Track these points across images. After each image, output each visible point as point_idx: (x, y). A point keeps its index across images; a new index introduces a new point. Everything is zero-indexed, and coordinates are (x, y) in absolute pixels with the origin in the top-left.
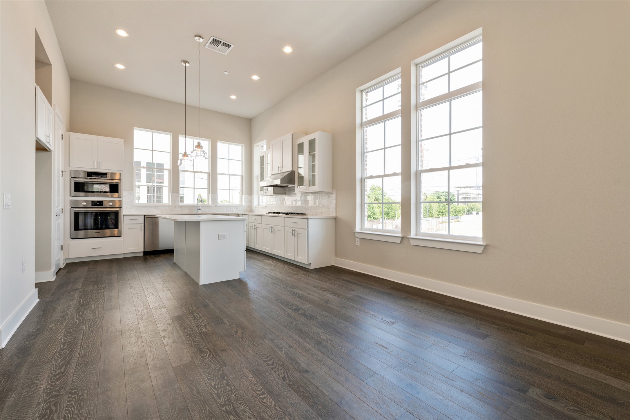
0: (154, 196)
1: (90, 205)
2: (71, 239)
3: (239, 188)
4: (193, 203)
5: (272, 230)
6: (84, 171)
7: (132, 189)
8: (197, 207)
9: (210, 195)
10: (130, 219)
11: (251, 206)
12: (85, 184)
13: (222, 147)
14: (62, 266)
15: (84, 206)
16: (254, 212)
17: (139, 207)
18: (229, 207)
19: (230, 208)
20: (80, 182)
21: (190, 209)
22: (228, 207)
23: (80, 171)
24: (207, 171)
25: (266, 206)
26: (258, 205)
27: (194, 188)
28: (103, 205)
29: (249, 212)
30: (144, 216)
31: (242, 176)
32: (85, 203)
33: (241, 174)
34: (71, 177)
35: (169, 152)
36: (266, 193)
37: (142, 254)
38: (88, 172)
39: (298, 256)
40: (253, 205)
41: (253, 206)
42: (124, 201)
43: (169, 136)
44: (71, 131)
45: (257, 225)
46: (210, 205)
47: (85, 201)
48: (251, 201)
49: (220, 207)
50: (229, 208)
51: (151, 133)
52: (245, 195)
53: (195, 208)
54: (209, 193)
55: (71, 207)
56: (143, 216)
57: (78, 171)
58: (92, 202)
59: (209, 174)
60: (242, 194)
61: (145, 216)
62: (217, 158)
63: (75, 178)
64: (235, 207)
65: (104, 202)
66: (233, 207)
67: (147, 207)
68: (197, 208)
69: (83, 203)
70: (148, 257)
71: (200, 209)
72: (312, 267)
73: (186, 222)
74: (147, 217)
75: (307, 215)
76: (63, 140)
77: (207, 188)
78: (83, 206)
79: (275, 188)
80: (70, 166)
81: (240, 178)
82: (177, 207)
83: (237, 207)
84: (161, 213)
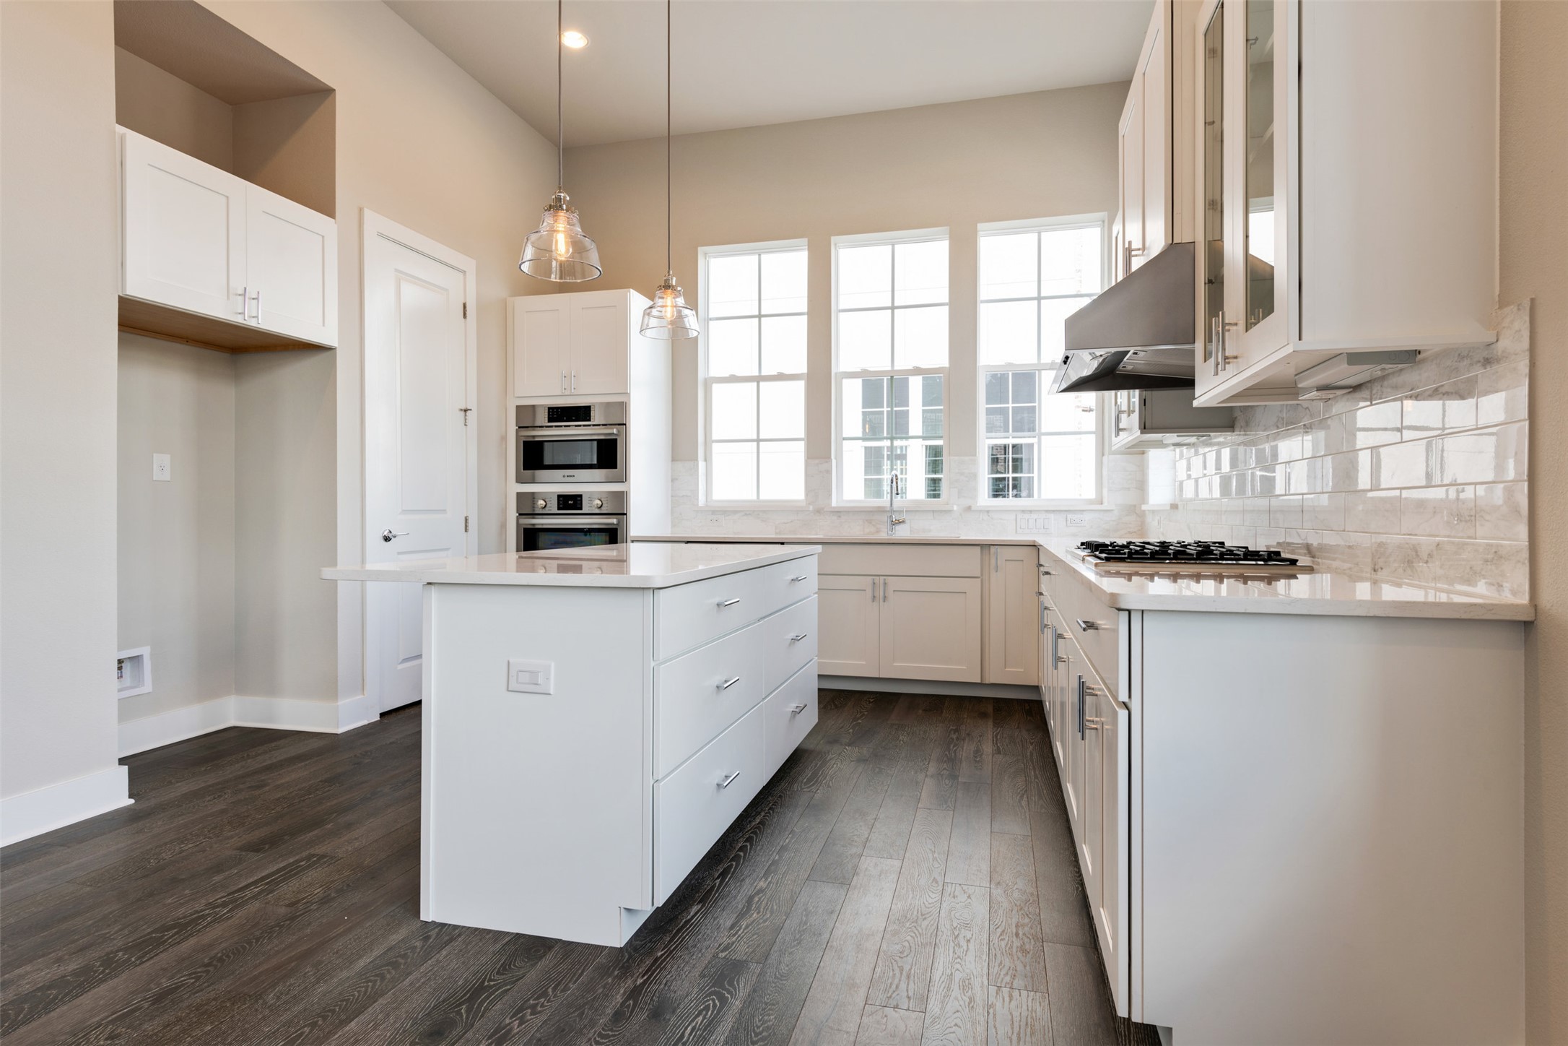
1: (553, 507)
6: (543, 406)
8: (891, 511)
15: (541, 510)
19: (1034, 516)
24: (944, 364)
27: (891, 439)
28: (581, 509)
32: (542, 503)
38: (549, 408)
40: (1147, 502)
49: (988, 512)
50: (1027, 516)
51: (757, 256)
53: (885, 518)
57: (531, 406)
58: (559, 496)
59: (947, 374)
62: (975, 302)
63: (526, 427)
64: (1058, 511)
65: (584, 499)
66: (1047, 511)
67: (736, 513)
68: (891, 516)
69: (538, 503)
80: (515, 395)
82: (818, 511)
83: (1066, 511)
84: (776, 533)
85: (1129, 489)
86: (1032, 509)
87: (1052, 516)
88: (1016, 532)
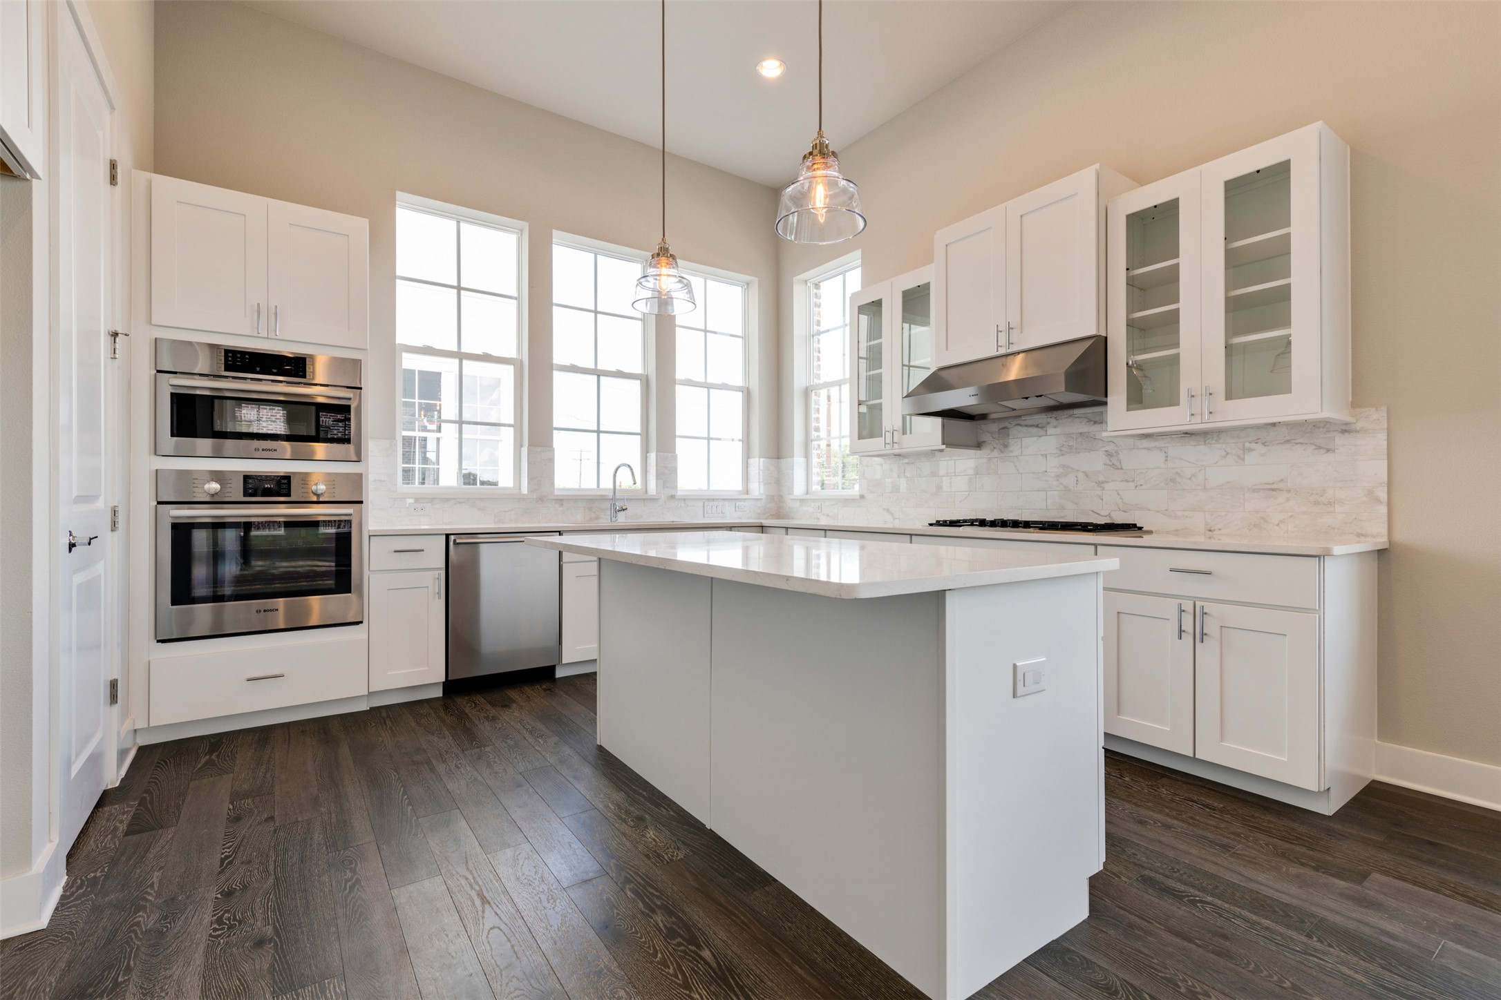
1: (238, 494)
2: (158, 641)
3: (740, 433)
4: (595, 487)
6: (213, 347)
7: (390, 432)
8: (612, 499)
10: (395, 551)
11: (781, 496)
12: (216, 402)
14: (113, 775)
15: (212, 495)
16: (793, 518)
17: (417, 500)
18: (713, 500)
19: (716, 503)
20: (198, 392)
21: (590, 509)
22: (708, 500)
23: (196, 345)
24: (641, 370)
25: (862, 497)
26: (807, 493)
27: (598, 432)
28: (288, 496)
29: (778, 516)
30: (447, 536)
31: (747, 393)
32: (214, 486)
33: (743, 383)
34: (158, 371)
35: (515, 294)
36: (895, 445)
37: (438, 693)
38: (227, 352)
39: (1222, 738)
40: (791, 492)
41: (789, 497)
42: (370, 476)
43: (514, 237)
44: (158, 170)
46: (652, 492)
47: (217, 476)
48: (781, 480)
49: (685, 500)
50: (711, 503)
51: (454, 223)
52: (759, 457)
53: (608, 505)
55: (159, 503)
56: (444, 536)
57: (190, 343)
58: (247, 478)
59: (645, 380)
60: (747, 455)
61: (452, 538)
63: (175, 373)
64: (732, 499)
65: (294, 482)
66: (724, 500)
67: (445, 501)
68: (613, 504)
69: (207, 486)
70: (461, 702)
71: (624, 510)
74: (458, 541)
75: (1150, 532)
76: (118, 188)
78: (208, 499)
79: (953, 420)
80: (153, 323)
81: (738, 397)
82: (541, 499)
83: (735, 499)
84: (495, 523)
85: (770, 484)
86: (714, 498)
87: (726, 503)
88: (704, 516)
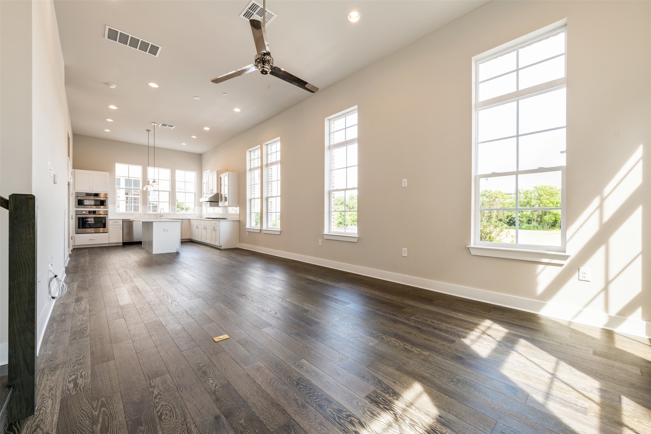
0: (132, 206)
1: (88, 213)
2: (76, 234)
3: (193, 202)
5: (205, 228)
6: (84, 193)
7: (114, 203)
8: (160, 214)
9: (170, 206)
10: (113, 222)
12: (84, 200)
13: (180, 174)
17: (119, 214)
20: (81, 199)
21: (156, 216)
22: (184, 214)
24: (169, 190)
25: (206, 214)
27: (159, 202)
29: (200, 218)
30: (123, 220)
33: (194, 192)
34: (75, 197)
36: (207, 206)
37: (121, 244)
38: (86, 194)
39: (216, 242)
41: (202, 214)
42: (109, 210)
43: (141, 167)
45: (199, 226)
46: (170, 213)
47: (84, 211)
48: (201, 211)
51: (128, 166)
52: (197, 206)
54: (170, 205)
55: (76, 215)
56: (122, 220)
57: (81, 193)
58: (89, 211)
59: (170, 192)
60: (195, 206)
62: (175, 181)
63: (78, 197)
64: (189, 214)
65: (96, 212)
66: (187, 214)
67: (125, 214)
70: (126, 246)
71: (163, 216)
72: (222, 248)
73: (147, 222)
74: (125, 221)
77: (168, 201)
78: (83, 214)
79: (211, 202)
80: (75, 190)
81: (193, 194)
82: (145, 214)
85: (199, 211)
